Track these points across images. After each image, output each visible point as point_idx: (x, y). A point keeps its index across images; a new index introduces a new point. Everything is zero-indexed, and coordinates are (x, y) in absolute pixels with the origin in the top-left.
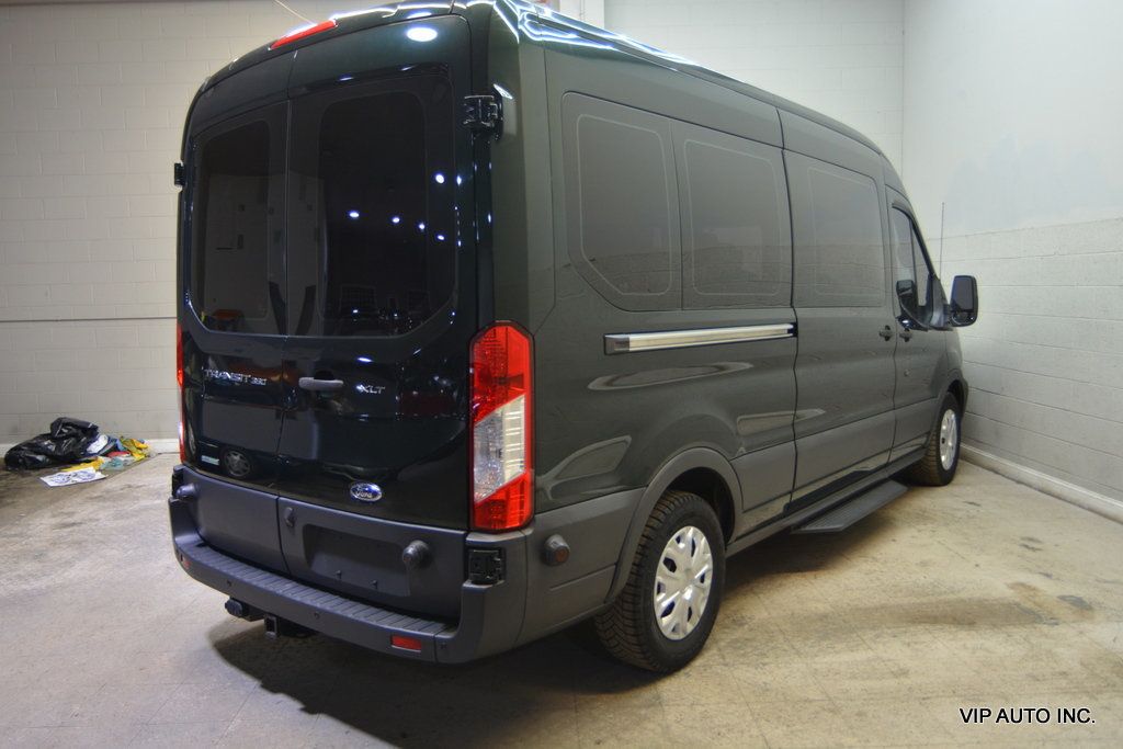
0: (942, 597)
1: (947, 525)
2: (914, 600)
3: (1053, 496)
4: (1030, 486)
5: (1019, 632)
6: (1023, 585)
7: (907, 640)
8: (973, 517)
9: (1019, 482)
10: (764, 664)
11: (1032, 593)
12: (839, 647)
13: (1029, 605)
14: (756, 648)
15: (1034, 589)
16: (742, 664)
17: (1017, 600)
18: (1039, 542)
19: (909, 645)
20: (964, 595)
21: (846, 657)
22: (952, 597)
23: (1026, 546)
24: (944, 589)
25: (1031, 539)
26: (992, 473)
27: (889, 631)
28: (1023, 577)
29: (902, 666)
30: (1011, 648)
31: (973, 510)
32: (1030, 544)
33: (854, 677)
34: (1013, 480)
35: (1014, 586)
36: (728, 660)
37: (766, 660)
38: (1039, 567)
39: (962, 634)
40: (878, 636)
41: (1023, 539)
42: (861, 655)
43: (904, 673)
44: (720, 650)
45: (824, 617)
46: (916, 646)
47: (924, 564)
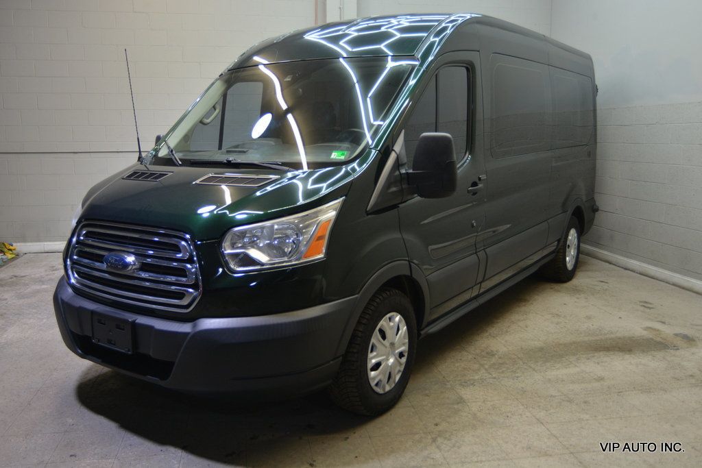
0: (607, 336)
1: (593, 295)
2: (591, 338)
3: (650, 277)
4: (633, 271)
5: (660, 355)
6: (650, 328)
7: (596, 361)
8: (606, 290)
9: (626, 269)
10: (518, 377)
11: (658, 333)
12: (558, 366)
13: (659, 339)
14: (508, 368)
15: (658, 330)
16: (504, 377)
17: (651, 337)
18: (651, 304)
19: (598, 363)
20: (619, 335)
21: (565, 371)
22: (612, 336)
23: (644, 306)
24: (606, 332)
25: (646, 302)
26: (607, 264)
27: (584, 356)
28: (649, 324)
29: (599, 376)
30: (657, 364)
31: (606, 286)
32: (645, 305)
33: (573, 382)
34: (622, 268)
35: (647, 329)
36: (494, 376)
37: (517, 375)
38: (656, 318)
39: (627, 356)
40: (578, 359)
41: (641, 302)
42: (572, 370)
43: (601, 379)
44: (486, 370)
45: (541, 349)
46: (603, 364)
47: (589, 318)
